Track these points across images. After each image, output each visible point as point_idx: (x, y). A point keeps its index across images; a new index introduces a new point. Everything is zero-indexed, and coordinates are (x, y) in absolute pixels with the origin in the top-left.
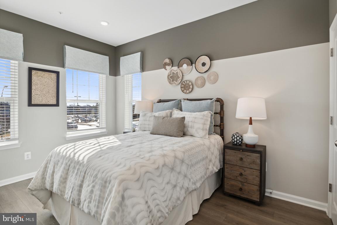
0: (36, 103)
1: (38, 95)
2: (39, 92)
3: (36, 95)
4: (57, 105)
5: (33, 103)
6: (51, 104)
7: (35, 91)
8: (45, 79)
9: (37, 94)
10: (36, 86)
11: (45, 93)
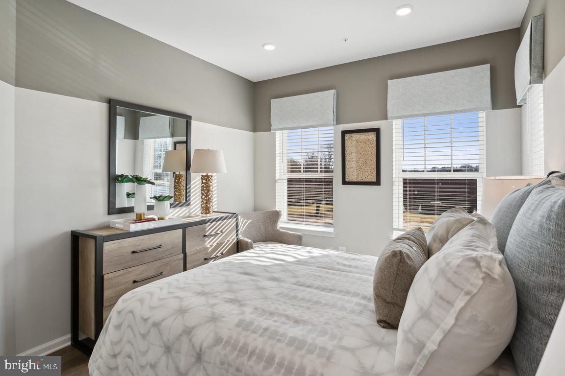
0: (351, 180)
1: (352, 169)
2: (354, 164)
3: (351, 168)
4: (378, 183)
5: (347, 180)
6: (370, 180)
7: (349, 163)
8: (361, 144)
9: (351, 166)
10: (350, 155)
11: (360, 164)
